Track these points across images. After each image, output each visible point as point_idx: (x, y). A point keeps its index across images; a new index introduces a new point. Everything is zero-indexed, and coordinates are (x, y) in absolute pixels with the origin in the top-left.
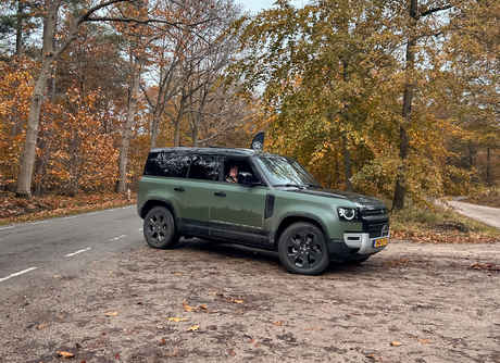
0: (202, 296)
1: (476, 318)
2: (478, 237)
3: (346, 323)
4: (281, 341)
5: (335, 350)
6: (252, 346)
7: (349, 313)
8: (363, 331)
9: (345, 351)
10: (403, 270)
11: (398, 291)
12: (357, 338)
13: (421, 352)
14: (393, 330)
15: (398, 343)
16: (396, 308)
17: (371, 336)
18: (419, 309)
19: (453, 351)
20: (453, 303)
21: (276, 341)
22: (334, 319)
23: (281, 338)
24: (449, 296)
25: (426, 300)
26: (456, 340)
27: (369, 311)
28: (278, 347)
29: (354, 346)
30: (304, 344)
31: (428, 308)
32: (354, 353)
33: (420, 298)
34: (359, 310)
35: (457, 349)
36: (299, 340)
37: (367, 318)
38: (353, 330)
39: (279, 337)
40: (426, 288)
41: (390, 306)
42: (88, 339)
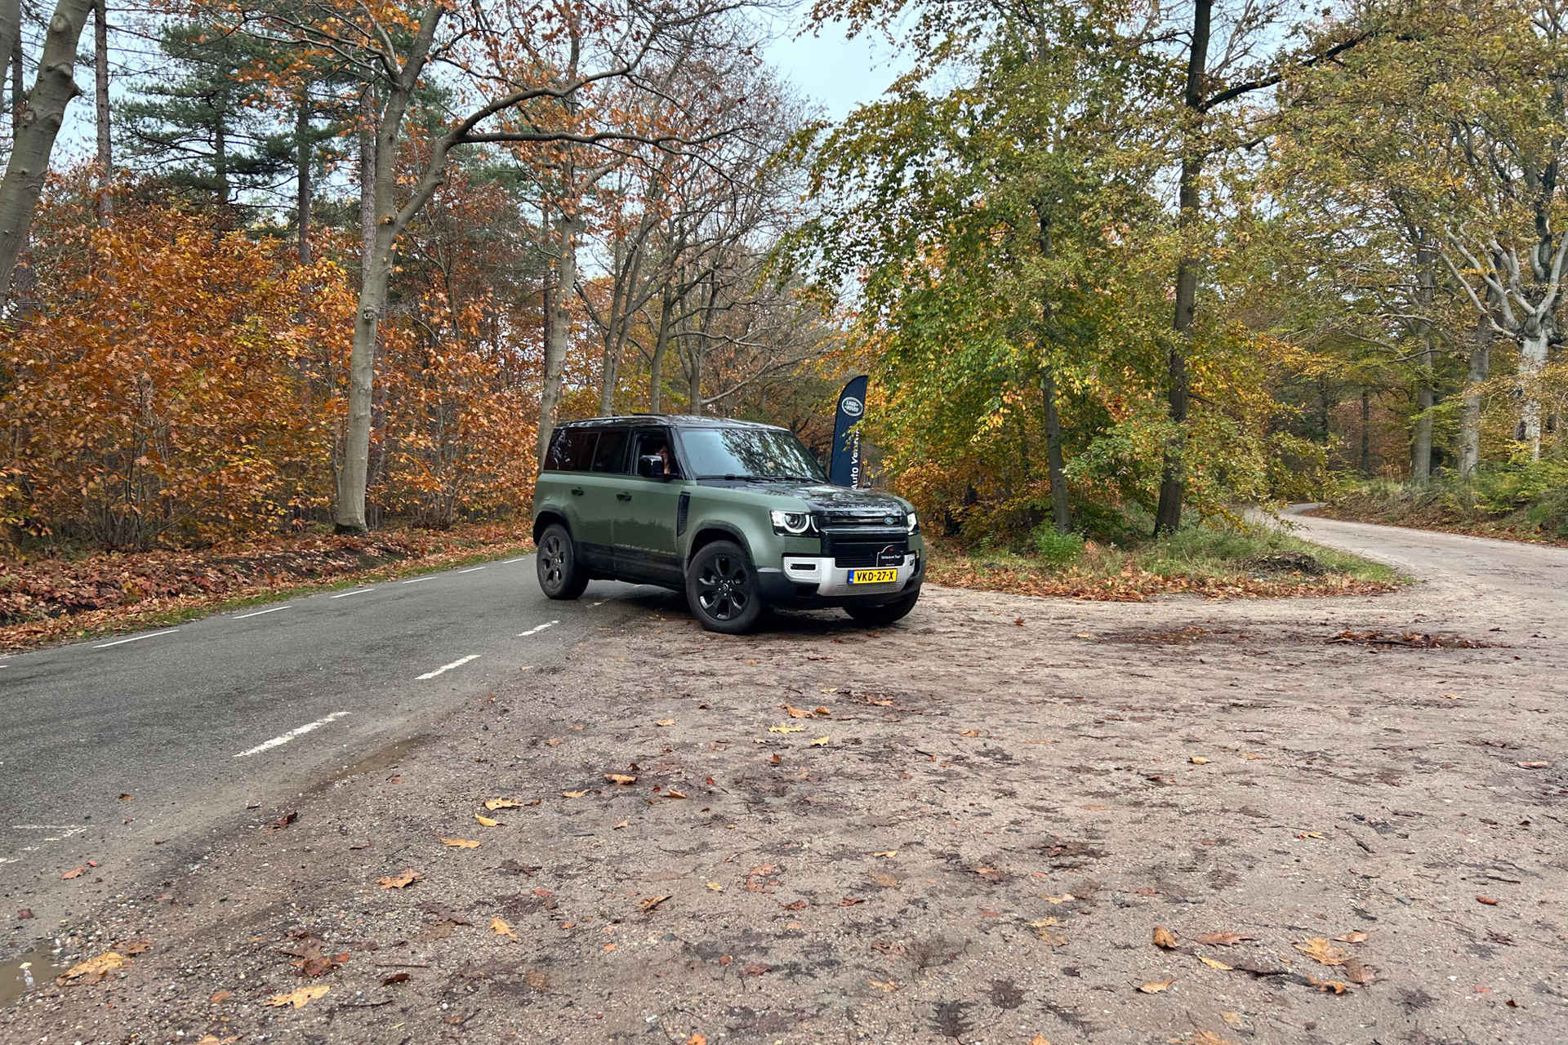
0: (813, 694)
1: (1347, 721)
2: (1346, 583)
3: (1099, 733)
4: (985, 760)
5: (1089, 770)
6: (935, 766)
7: (1100, 717)
8: (1134, 743)
9: (1108, 772)
10: (1191, 648)
11: (1188, 682)
12: (1123, 753)
13: (1246, 772)
14: (1189, 741)
15: (1203, 760)
16: (1189, 709)
17: (1151, 751)
18: (1235, 710)
19: (1308, 770)
20: (1301, 699)
21: (977, 759)
22: (1074, 727)
23: (986, 755)
24: (1292, 688)
25: (1246, 695)
26: (1311, 753)
27: (1136, 715)
28: (981, 766)
29: (1120, 764)
30: (1028, 762)
31: (1253, 706)
32: (1123, 774)
33: (1232, 691)
34: (1120, 713)
35: (1314, 766)
36: (1018, 756)
37: (1136, 725)
38: (1114, 742)
39: (979, 753)
40: (1243, 676)
41: (1176, 706)
42: (645, 758)
